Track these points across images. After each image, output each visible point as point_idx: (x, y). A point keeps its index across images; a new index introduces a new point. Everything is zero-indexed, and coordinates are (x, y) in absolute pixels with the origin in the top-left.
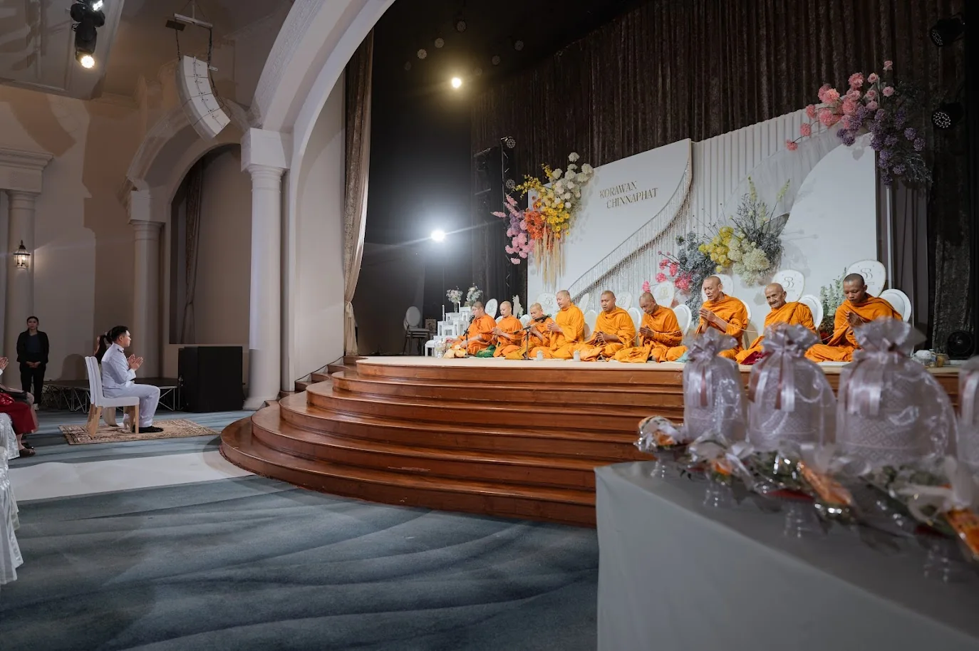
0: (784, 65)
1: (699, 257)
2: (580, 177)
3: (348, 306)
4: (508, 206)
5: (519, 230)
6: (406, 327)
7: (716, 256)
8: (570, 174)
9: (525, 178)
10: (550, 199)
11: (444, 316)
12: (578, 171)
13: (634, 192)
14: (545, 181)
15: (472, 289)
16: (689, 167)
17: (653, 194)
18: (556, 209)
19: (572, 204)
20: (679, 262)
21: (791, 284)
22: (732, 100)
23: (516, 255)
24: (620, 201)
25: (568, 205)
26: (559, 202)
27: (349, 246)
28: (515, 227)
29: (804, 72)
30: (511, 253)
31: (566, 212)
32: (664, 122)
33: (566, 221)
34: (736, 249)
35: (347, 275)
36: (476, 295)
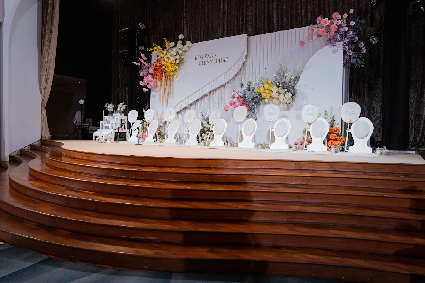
0: (285, 7)
1: (255, 94)
2: (185, 48)
3: (43, 110)
4: (141, 59)
5: (149, 73)
6: (75, 123)
7: (265, 95)
8: (179, 45)
9: (153, 45)
10: (168, 58)
11: (104, 118)
12: (184, 44)
13: (215, 58)
14: (164, 48)
15: (121, 104)
16: (246, 49)
17: (226, 60)
18: (171, 63)
19: (180, 61)
20: (242, 96)
21: (312, 112)
22: (259, 20)
23: (145, 87)
24: (207, 62)
25: (178, 62)
26: (173, 60)
27: (44, 75)
28: (146, 71)
29: (294, 11)
30: (143, 85)
31: (176, 65)
32: (223, 26)
33: (176, 70)
34: (277, 92)
35: (43, 91)
36: (123, 107)
